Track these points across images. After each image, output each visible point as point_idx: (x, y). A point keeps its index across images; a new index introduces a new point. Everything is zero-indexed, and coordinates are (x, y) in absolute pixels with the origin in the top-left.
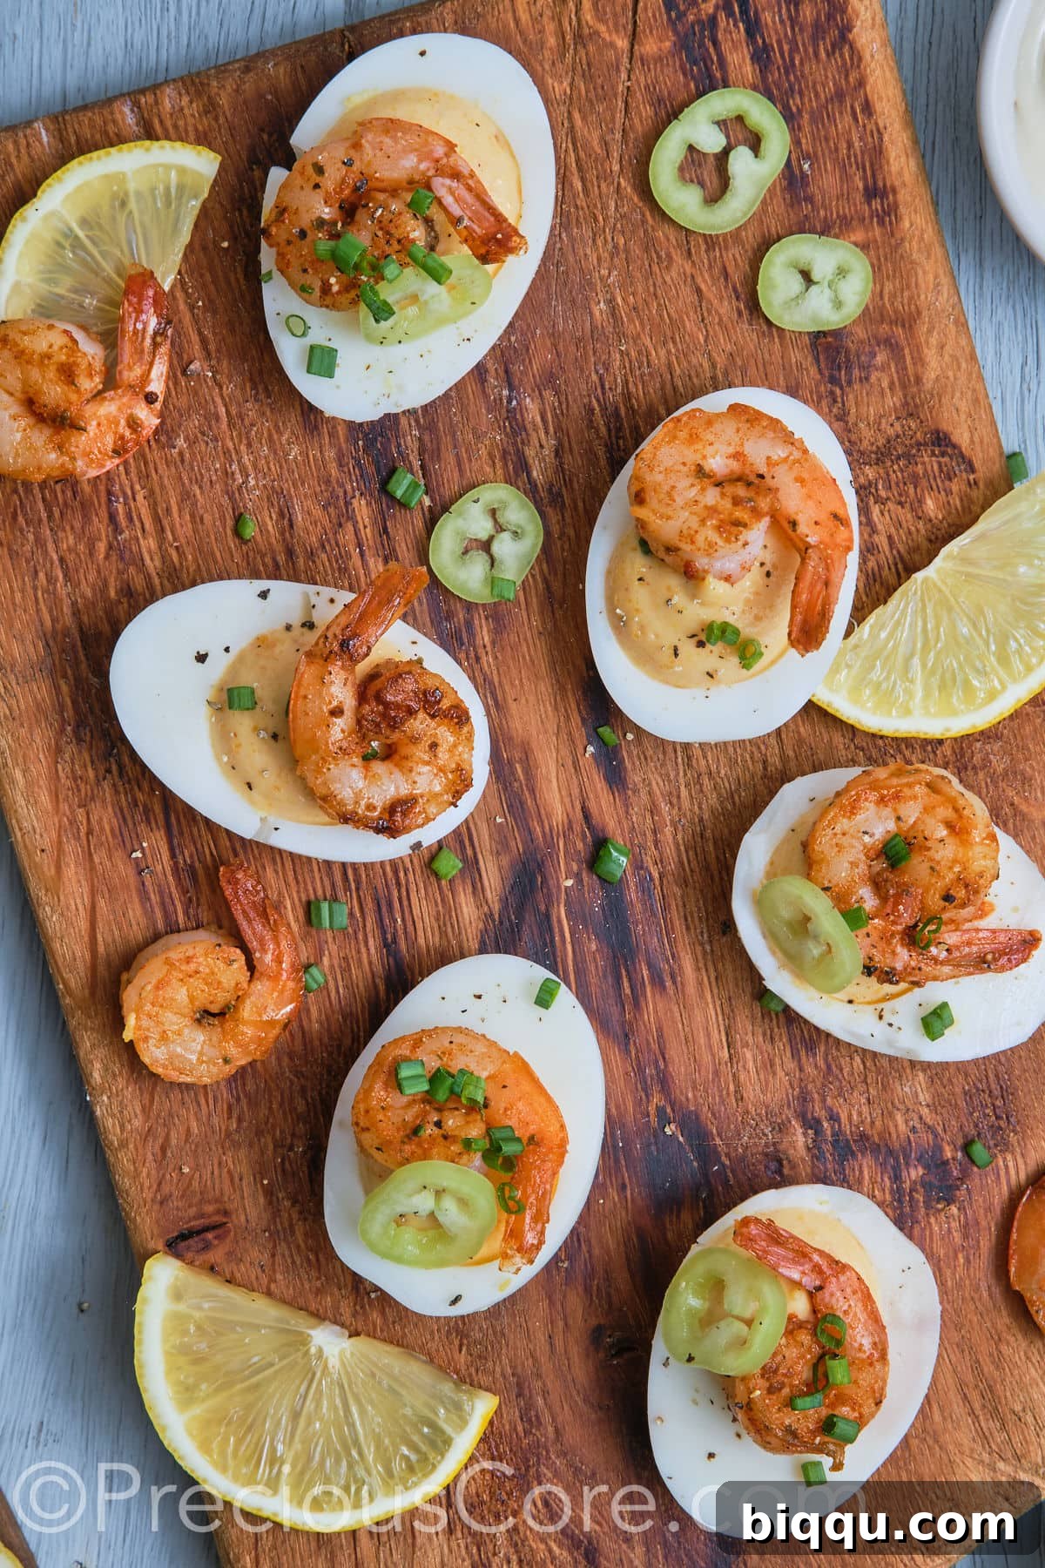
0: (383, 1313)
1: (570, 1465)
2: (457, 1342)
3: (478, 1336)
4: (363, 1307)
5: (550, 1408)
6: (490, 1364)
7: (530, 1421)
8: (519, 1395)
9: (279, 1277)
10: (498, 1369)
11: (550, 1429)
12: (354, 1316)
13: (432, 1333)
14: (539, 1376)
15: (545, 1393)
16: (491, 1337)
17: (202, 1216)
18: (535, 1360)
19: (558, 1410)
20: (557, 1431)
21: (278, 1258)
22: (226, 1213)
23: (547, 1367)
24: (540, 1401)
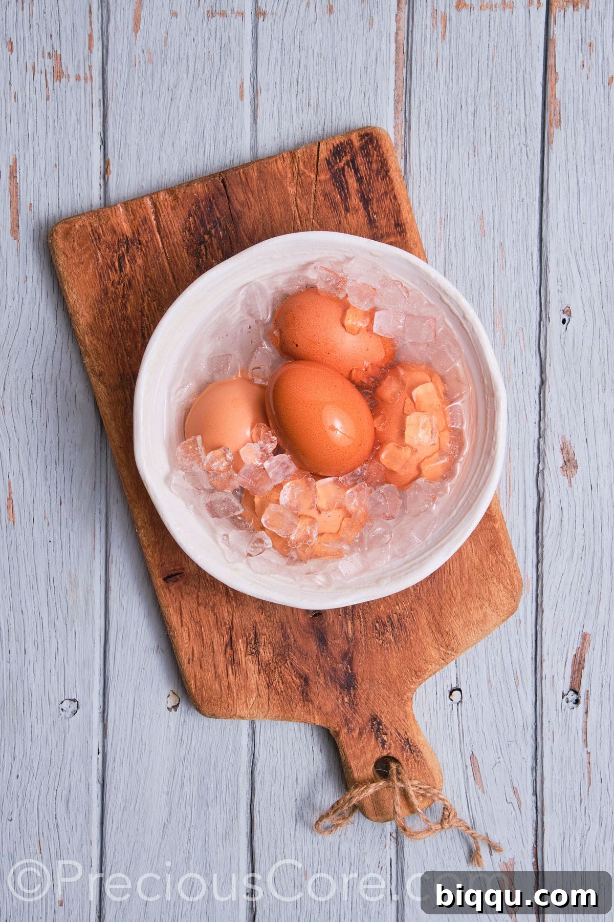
0: (236, 602)
1: (299, 651)
2: (261, 611)
3: (268, 609)
4: (229, 600)
5: (292, 633)
6: (272, 619)
7: (285, 637)
8: (282, 629)
9: (201, 590)
10: (275, 620)
11: (292, 640)
12: (227, 603)
13: (252, 608)
14: (288, 622)
15: (291, 628)
16: (272, 610)
17: (175, 570)
18: (287, 617)
19: (295, 633)
20: (295, 641)
21: (201, 584)
22: (183, 569)
23: (291, 619)
24: (289, 630)
